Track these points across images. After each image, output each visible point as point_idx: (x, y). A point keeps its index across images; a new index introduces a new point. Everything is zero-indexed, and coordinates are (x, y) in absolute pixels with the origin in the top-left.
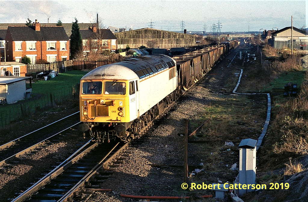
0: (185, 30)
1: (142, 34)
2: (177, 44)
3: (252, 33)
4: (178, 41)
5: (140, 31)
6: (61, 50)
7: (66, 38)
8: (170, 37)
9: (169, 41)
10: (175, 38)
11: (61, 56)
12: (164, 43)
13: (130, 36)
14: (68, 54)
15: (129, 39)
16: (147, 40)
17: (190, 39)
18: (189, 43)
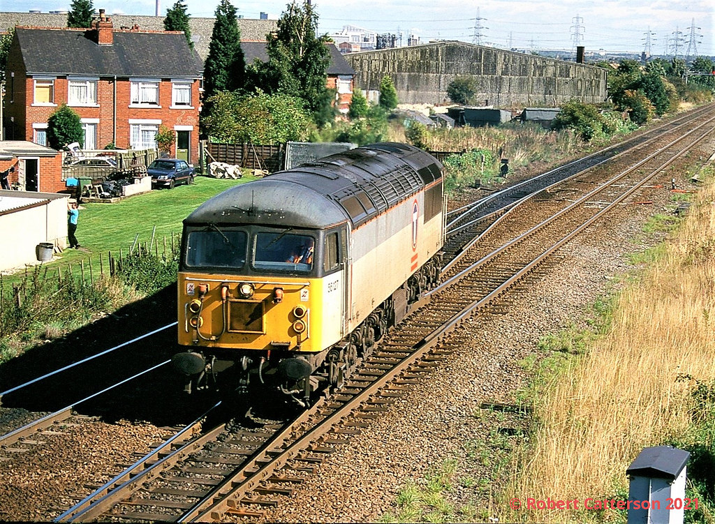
0: (580, 49)
1: (437, 59)
2: (547, 96)
4: (549, 85)
5: (431, 51)
6: (174, 106)
7: (191, 69)
8: (525, 72)
9: (521, 83)
10: (541, 75)
11: (175, 126)
12: (505, 89)
13: (400, 64)
14: (195, 120)
15: (396, 75)
16: (452, 78)
17: (588, 81)
18: (586, 94)
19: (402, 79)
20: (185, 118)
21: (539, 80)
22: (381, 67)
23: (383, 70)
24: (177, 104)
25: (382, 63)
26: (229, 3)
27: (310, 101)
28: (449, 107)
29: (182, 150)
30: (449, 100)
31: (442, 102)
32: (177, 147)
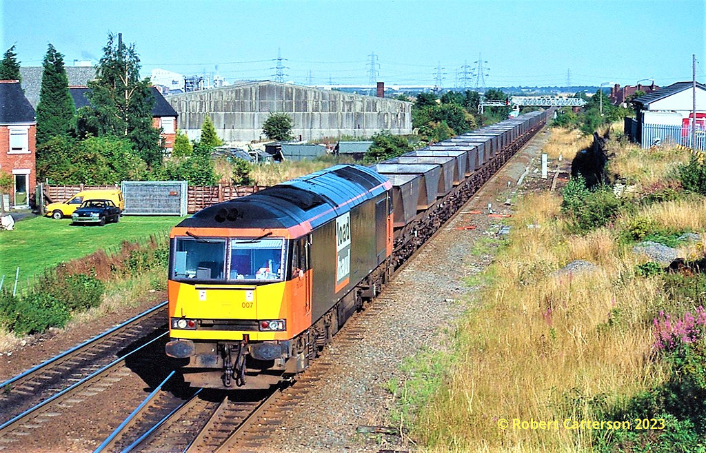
1: (251, 99)
2: (357, 130)
3: (579, 92)
4: (358, 119)
5: (245, 91)
6: (12, 152)
7: (27, 115)
8: (334, 109)
9: (331, 118)
10: (350, 110)
11: (13, 170)
12: (316, 124)
13: (216, 103)
14: (32, 164)
15: (213, 115)
16: (266, 115)
17: (394, 114)
18: (392, 126)
19: (219, 118)
20: (22, 161)
21: (347, 115)
22: (198, 108)
23: (201, 110)
24: (13, 149)
25: (198, 104)
26: (55, 51)
27: (137, 141)
28: (266, 143)
29: (20, 194)
30: (264, 136)
31: (258, 139)
32: (15, 190)
